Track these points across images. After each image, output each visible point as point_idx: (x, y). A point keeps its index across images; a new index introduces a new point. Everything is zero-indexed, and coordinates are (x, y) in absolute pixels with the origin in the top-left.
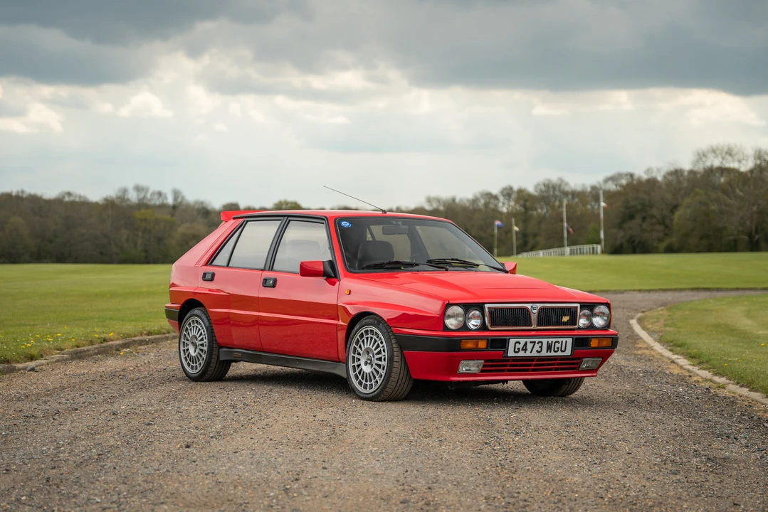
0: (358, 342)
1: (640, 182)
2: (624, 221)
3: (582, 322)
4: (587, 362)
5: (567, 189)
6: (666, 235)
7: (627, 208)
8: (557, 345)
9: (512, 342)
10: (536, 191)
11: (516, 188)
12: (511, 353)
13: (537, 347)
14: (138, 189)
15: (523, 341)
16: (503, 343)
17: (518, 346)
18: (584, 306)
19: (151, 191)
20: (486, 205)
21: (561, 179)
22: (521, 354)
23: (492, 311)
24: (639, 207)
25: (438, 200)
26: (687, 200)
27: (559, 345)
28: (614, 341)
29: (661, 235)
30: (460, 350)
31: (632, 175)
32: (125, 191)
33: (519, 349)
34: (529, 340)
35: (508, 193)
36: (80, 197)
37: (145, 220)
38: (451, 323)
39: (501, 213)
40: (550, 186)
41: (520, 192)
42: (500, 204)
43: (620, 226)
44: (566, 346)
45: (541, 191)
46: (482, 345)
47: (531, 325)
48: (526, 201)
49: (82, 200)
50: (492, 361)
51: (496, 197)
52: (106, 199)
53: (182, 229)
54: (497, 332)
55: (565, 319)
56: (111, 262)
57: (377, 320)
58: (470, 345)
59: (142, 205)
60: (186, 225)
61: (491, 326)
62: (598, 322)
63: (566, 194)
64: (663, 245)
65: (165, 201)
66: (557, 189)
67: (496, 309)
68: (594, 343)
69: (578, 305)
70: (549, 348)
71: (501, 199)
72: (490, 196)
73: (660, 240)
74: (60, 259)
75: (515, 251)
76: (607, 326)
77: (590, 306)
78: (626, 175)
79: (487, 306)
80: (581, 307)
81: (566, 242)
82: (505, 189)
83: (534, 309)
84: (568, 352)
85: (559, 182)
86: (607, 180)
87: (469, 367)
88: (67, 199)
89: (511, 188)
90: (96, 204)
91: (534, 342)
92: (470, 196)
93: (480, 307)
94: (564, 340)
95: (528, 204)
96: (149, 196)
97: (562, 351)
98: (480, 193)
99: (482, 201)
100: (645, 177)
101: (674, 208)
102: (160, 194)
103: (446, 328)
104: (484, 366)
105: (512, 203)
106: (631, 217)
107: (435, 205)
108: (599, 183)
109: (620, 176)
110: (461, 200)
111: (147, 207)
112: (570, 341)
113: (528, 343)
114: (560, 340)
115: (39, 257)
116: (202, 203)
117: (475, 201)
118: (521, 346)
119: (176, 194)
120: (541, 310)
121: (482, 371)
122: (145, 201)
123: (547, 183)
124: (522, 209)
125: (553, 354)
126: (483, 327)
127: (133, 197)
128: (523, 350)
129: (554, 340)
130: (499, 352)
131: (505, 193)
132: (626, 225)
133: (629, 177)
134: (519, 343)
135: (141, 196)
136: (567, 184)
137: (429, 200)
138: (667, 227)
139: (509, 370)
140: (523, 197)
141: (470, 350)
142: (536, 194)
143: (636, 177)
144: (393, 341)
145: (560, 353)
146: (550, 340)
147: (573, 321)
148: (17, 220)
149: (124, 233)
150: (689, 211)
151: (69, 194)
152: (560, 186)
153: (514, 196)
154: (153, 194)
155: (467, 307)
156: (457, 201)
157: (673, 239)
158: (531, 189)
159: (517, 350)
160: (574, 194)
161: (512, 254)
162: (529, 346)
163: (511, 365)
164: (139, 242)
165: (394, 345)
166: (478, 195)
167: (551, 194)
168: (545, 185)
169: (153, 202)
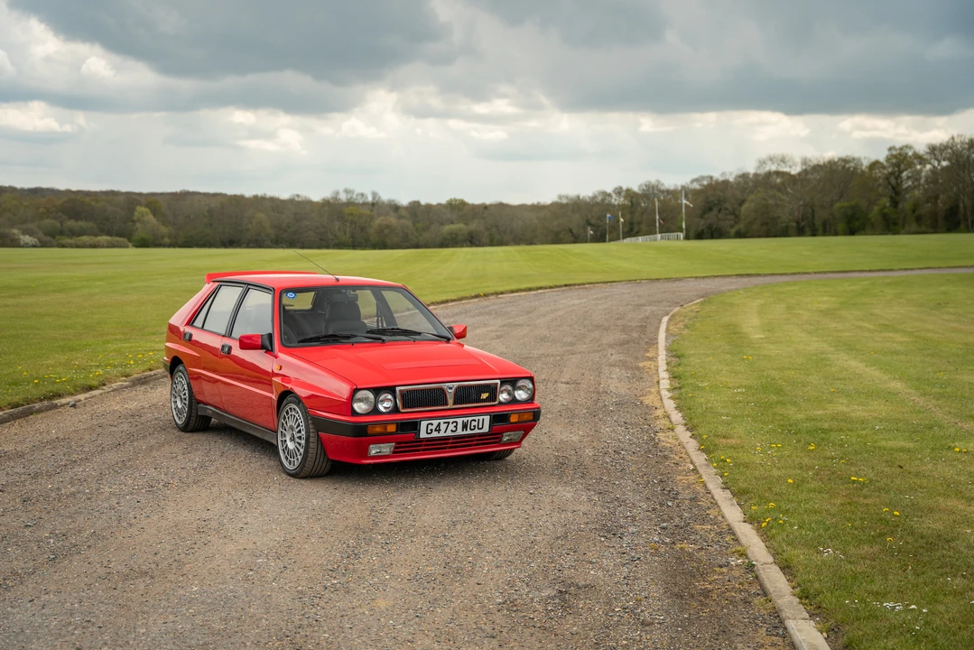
0: (285, 418)
1: (717, 181)
2: (704, 213)
3: (503, 397)
4: (509, 435)
5: (662, 188)
6: (736, 222)
7: (707, 203)
8: (473, 423)
9: (424, 424)
10: (640, 190)
11: (624, 188)
12: (423, 435)
13: (451, 427)
14: (346, 191)
15: (435, 422)
16: (415, 426)
17: (430, 427)
18: (504, 382)
19: (356, 193)
20: (603, 200)
21: (658, 181)
22: (435, 434)
23: (403, 394)
24: (716, 202)
25: (567, 197)
26: (752, 197)
27: (476, 423)
28: (536, 415)
29: (732, 222)
30: (366, 435)
31: (711, 178)
32: (337, 193)
33: (431, 430)
34: (442, 421)
35: (619, 191)
36: (306, 198)
37: (352, 214)
38: (359, 407)
39: (614, 206)
40: (650, 186)
41: (628, 190)
42: (613, 201)
43: (702, 216)
44: (483, 424)
45: (643, 190)
46: (392, 428)
47: (447, 404)
48: (632, 197)
49: (307, 200)
50: (405, 443)
51: (610, 195)
52: (324, 200)
53: (378, 221)
54: (407, 415)
55: (484, 396)
56: (327, 247)
57: (298, 400)
58: (378, 429)
59: (350, 203)
60: (382, 218)
61: (403, 408)
62: (521, 395)
63: (663, 192)
64: (733, 231)
65: (366, 200)
66: (656, 188)
67: (408, 391)
68: (514, 419)
69: (498, 381)
70: (465, 426)
71: (614, 196)
72: (605, 194)
73: (732, 227)
74: (292, 244)
75: (621, 237)
76: (531, 399)
77: (512, 382)
78: (707, 177)
79: (398, 389)
80: (502, 383)
81: (658, 230)
82: (617, 189)
83: (450, 389)
84: (486, 429)
85: (657, 183)
86: (693, 181)
87: (380, 450)
88: (296, 199)
89: (621, 188)
90: (317, 203)
91: (449, 423)
92: (591, 195)
93: (391, 390)
94: (481, 418)
95: (634, 200)
96: (354, 196)
97: (479, 429)
98: (598, 192)
99: (600, 198)
100: (721, 179)
101: (742, 202)
102: (362, 195)
103: (354, 413)
104: (396, 448)
105: (622, 199)
106: (710, 209)
107: (564, 201)
108: (687, 184)
109: (703, 178)
110: (584, 197)
111: (353, 204)
112: (487, 418)
113: (442, 424)
114: (477, 418)
115: (277, 243)
116: (393, 201)
117: (595, 197)
118: (434, 427)
119: (374, 194)
120: (459, 388)
121: (394, 452)
122: (352, 200)
123: (648, 184)
124: (629, 204)
125: (469, 432)
126: (395, 410)
127: (343, 197)
128: (436, 430)
129: (470, 419)
130: (409, 435)
131: (617, 191)
132: (706, 216)
133: (709, 179)
134: (432, 424)
135: (349, 197)
136: (663, 185)
137: (560, 197)
138: (736, 217)
139: (424, 450)
140: (629, 194)
141: (379, 434)
142: (640, 192)
143: (714, 179)
144: (310, 422)
145: (476, 431)
146: (465, 419)
147: (493, 397)
148: (261, 216)
149: (337, 224)
150: (752, 205)
151: (298, 196)
152: (657, 186)
153: (623, 193)
154: (357, 195)
155: (377, 391)
156: (581, 197)
157: (741, 226)
158: (636, 189)
159: (429, 431)
160: (668, 192)
161: (619, 239)
162: (443, 427)
163: (425, 445)
164: (348, 230)
165: (311, 426)
166: (596, 193)
167: (651, 192)
168: (646, 186)
169: (357, 201)
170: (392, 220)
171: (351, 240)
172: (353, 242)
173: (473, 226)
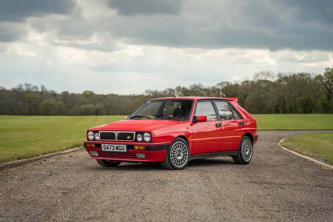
1: (231, 85)
5: (202, 88)
10: (190, 88)
11: (182, 87)
14: (26, 85)
19: (32, 86)
20: (170, 93)
21: (200, 84)
25: (150, 91)
26: (251, 93)
31: (228, 83)
32: (21, 86)
36: (2, 88)
37: (29, 98)
40: (196, 87)
41: (184, 88)
42: (175, 94)
45: (192, 88)
48: (186, 92)
49: (3, 89)
51: (174, 91)
52: (13, 89)
53: (45, 102)
56: (15, 115)
59: (28, 92)
60: (47, 100)
63: (201, 90)
65: (38, 90)
66: (199, 88)
71: (176, 91)
72: (171, 90)
78: (226, 82)
82: (178, 87)
85: (199, 85)
86: (218, 84)
89: (180, 87)
90: (9, 91)
92: (163, 90)
95: (187, 94)
96: (31, 88)
98: (167, 89)
99: (168, 92)
100: (233, 83)
101: (246, 96)
102: (36, 87)
105: (180, 93)
107: (149, 93)
108: (215, 86)
109: (224, 83)
110: (160, 92)
111: (30, 92)
116: (53, 91)
117: (165, 92)
119: (43, 87)
122: (30, 90)
123: (194, 85)
124: (184, 96)
127: (24, 88)
131: (178, 89)
133: (227, 83)
135: (28, 88)
136: (202, 86)
137: (147, 91)
138: (242, 104)
140: (184, 90)
142: (190, 89)
143: (230, 83)
149: (21, 103)
150: (252, 97)
152: (200, 86)
153: (181, 90)
156: (158, 92)
158: (188, 87)
160: (205, 90)
164: (27, 107)
166: (167, 90)
167: (196, 90)
168: (193, 86)
169: (33, 90)
170: (53, 101)
171: (29, 112)
172: (30, 113)
173: (98, 106)
